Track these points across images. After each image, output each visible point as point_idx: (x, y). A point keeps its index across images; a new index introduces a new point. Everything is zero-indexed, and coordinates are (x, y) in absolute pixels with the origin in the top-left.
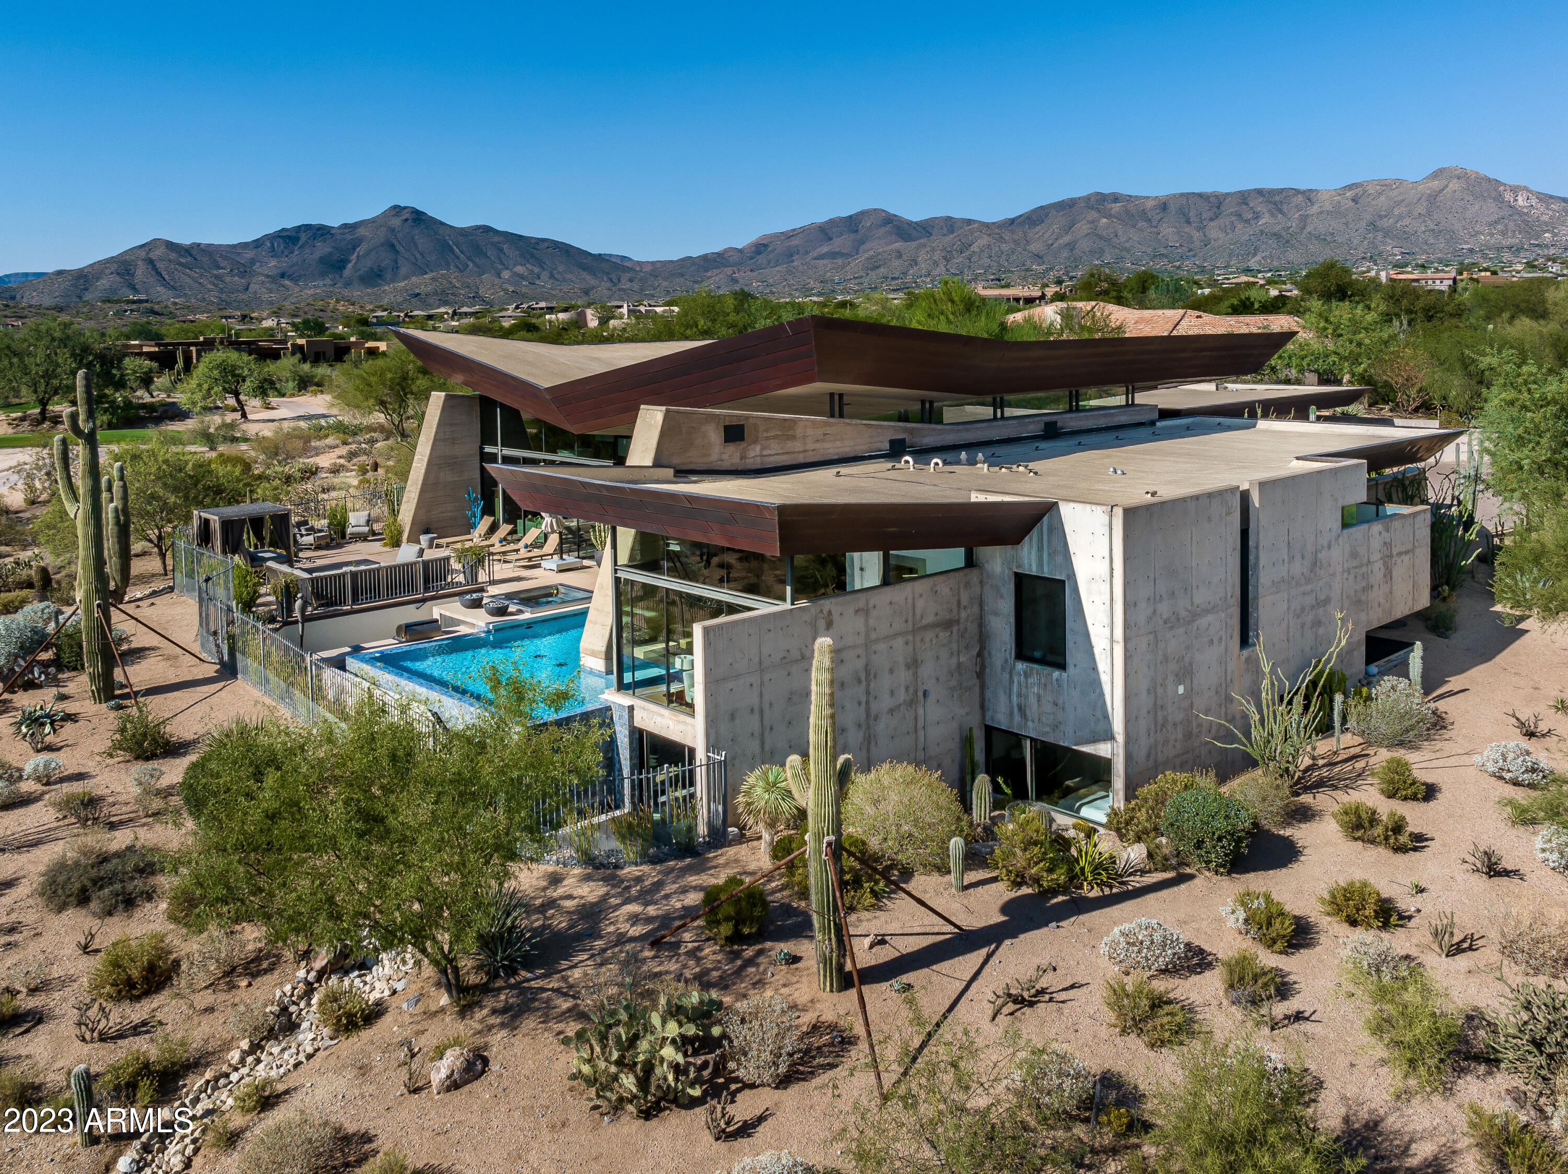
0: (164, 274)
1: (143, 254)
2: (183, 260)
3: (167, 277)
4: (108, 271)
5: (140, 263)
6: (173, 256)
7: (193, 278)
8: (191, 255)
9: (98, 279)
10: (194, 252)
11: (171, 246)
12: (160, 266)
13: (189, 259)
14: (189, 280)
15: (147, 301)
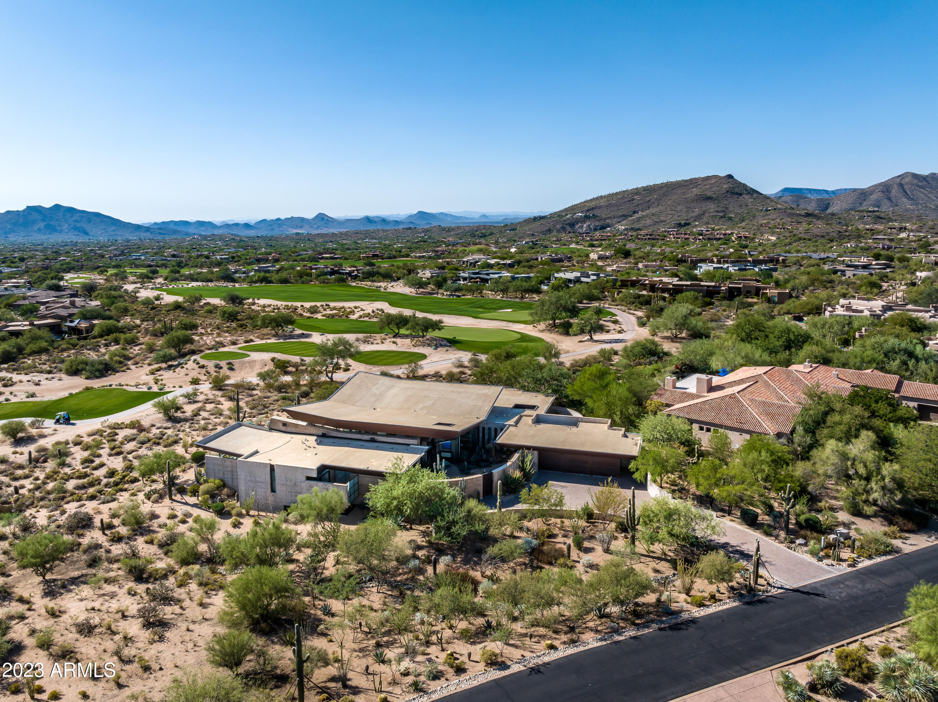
0: (908, 191)
1: (898, 180)
2: (920, 184)
3: (909, 194)
4: (877, 191)
5: (895, 186)
6: (915, 181)
7: (924, 194)
8: (926, 181)
9: (871, 194)
10: (928, 179)
11: (915, 176)
12: (906, 187)
13: (925, 183)
14: (922, 196)
15: (878, 211)
